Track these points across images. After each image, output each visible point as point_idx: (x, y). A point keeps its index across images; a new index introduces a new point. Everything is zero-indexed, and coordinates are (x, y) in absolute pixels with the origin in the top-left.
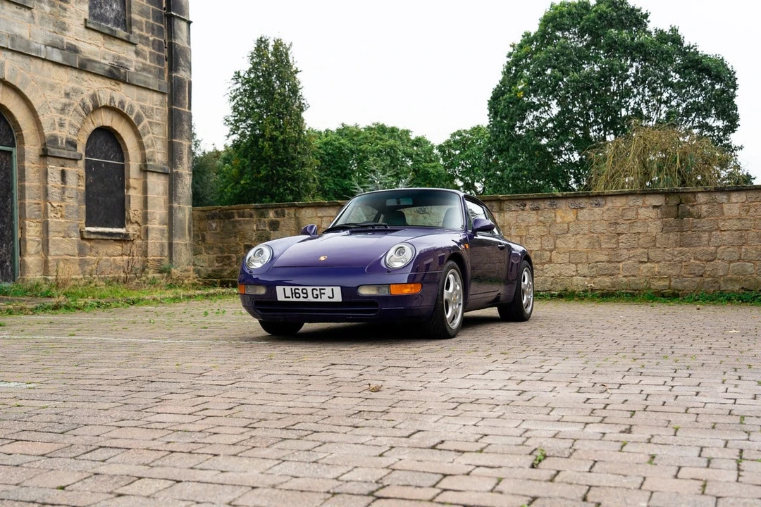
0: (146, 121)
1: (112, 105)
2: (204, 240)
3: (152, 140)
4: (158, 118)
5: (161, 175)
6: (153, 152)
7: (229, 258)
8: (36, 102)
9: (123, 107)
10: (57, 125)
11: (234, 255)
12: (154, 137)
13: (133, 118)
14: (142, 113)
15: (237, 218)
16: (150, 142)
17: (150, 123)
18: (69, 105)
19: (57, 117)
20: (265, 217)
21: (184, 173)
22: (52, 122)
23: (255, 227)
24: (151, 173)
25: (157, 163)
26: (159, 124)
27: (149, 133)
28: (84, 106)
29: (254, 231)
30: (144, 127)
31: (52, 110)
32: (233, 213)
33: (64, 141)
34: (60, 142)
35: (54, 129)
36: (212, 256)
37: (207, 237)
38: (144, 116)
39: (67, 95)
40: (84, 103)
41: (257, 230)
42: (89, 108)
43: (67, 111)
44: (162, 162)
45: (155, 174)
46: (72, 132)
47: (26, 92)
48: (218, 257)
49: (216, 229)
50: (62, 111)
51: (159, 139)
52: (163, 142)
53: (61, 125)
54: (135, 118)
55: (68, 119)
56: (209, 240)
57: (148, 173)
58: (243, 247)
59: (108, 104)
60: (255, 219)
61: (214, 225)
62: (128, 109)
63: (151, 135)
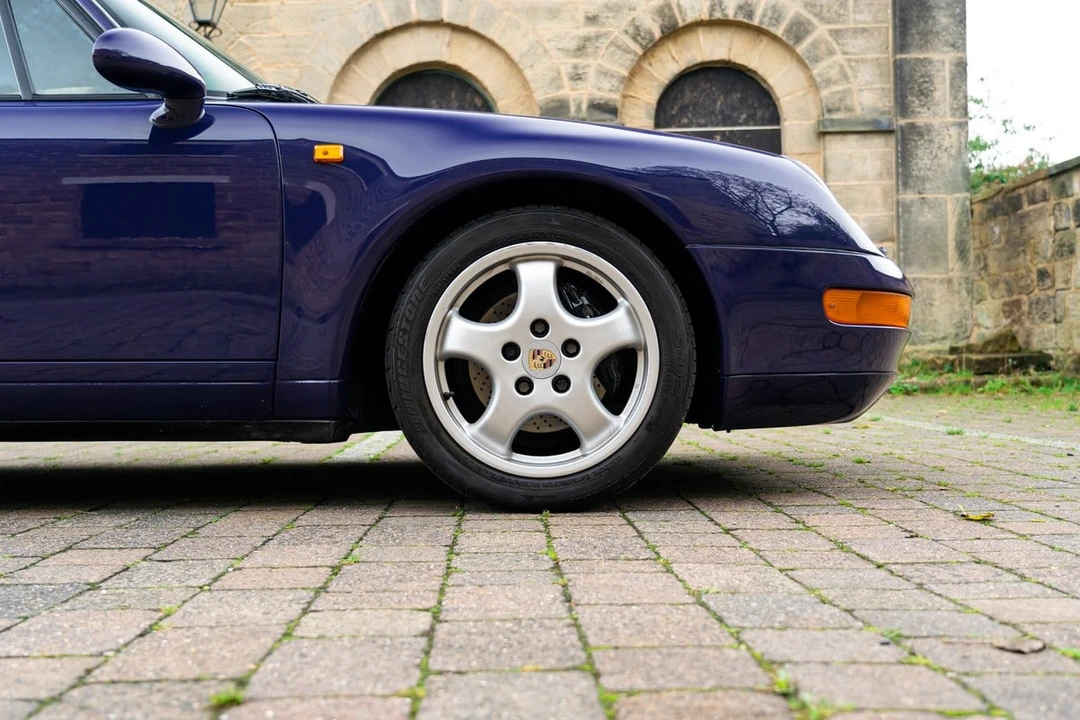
0: (821, 30)
1: (718, 15)
2: (985, 268)
3: (842, 67)
4: (859, 17)
5: (870, 136)
6: (849, 91)
7: (1017, 304)
8: (515, 45)
9: (750, 15)
10: (565, 80)
11: (1024, 298)
12: (849, 60)
13: (779, 31)
14: (810, 17)
15: (1027, 208)
16: (834, 73)
17: (836, 34)
18: (598, 37)
19: (566, 65)
20: (1068, 196)
21: (936, 122)
22: (553, 74)
23: (1052, 223)
24: (838, 137)
25: (859, 112)
26: (864, 30)
27: (831, 53)
28: (636, 33)
29: (1050, 233)
30: (815, 45)
31: (554, 53)
32: (1020, 196)
33: (584, 106)
34: (573, 109)
35: (559, 88)
36: (998, 303)
37: (990, 262)
38: (815, 21)
39: (592, 19)
40: (637, 28)
41: (1057, 230)
42: (650, 33)
43: (590, 50)
44: (875, 110)
45: (851, 139)
46: (607, 85)
47: (489, 33)
48: (1005, 304)
49: (999, 241)
50: (580, 50)
51: (864, 61)
52: (879, 65)
53: (577, 77)
54: (788, 31)
55: (592, 64)
56: (993, 267)
57: (828, 138)
58: (1034, 276)
59: (705, 17)
60: (1053, 202)
61: (997, 230)
62: (764, 16)
63: (839, 58)
